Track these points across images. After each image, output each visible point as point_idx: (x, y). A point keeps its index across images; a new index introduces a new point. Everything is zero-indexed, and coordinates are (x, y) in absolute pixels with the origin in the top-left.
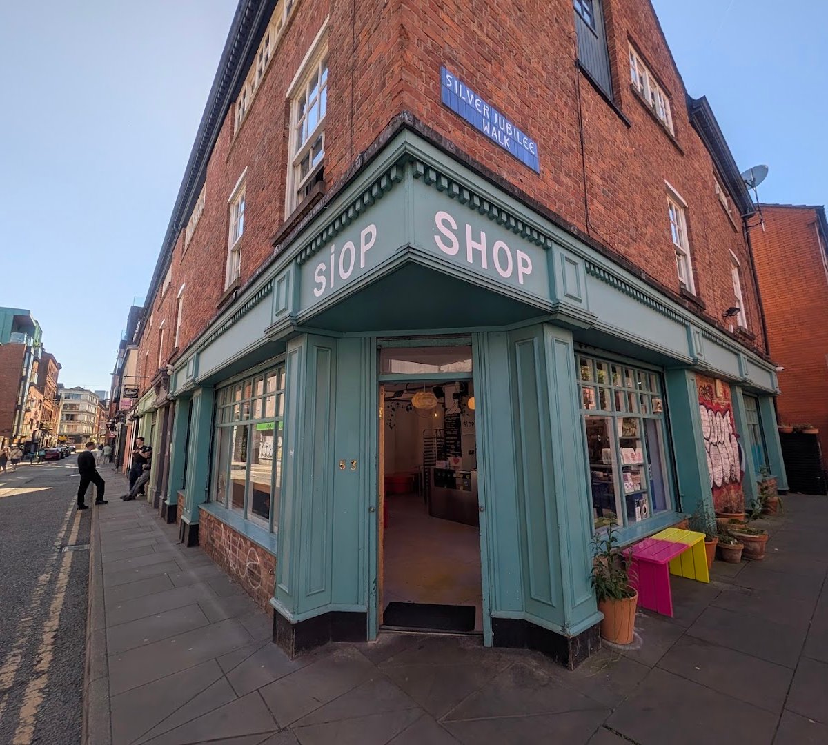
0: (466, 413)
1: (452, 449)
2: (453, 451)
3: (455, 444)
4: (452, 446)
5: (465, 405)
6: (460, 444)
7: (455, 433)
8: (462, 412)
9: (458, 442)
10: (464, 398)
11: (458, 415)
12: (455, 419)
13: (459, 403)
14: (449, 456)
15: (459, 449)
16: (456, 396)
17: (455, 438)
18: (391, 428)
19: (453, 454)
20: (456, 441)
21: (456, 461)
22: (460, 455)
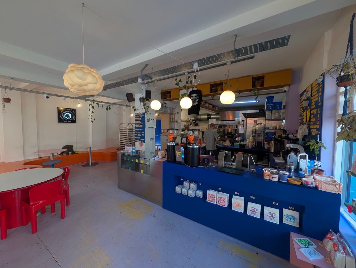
0: (149, 113)
1: (139, 137)
2: (139, 138)
3: (141, 134)
4: (139, 135)
5: (148, 107)
6: (144, 134)
7: (141, 126)
8: (146, 112)
9: (143, 133)
10: (147, 102)
11: (144, 114)
12: (141, 116)
13: (144, 105)
14: (137, 141)
15: (143, 137)
16: (142, 100)
17: (141, 130)
18: (92, 122)
19: (140, 140)
20: (141, 131)
21: (141, 145)
22: (144, 141)
